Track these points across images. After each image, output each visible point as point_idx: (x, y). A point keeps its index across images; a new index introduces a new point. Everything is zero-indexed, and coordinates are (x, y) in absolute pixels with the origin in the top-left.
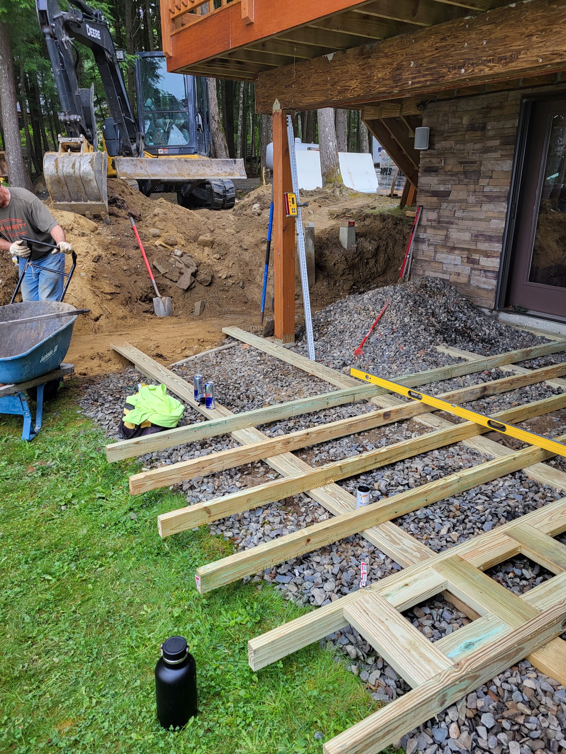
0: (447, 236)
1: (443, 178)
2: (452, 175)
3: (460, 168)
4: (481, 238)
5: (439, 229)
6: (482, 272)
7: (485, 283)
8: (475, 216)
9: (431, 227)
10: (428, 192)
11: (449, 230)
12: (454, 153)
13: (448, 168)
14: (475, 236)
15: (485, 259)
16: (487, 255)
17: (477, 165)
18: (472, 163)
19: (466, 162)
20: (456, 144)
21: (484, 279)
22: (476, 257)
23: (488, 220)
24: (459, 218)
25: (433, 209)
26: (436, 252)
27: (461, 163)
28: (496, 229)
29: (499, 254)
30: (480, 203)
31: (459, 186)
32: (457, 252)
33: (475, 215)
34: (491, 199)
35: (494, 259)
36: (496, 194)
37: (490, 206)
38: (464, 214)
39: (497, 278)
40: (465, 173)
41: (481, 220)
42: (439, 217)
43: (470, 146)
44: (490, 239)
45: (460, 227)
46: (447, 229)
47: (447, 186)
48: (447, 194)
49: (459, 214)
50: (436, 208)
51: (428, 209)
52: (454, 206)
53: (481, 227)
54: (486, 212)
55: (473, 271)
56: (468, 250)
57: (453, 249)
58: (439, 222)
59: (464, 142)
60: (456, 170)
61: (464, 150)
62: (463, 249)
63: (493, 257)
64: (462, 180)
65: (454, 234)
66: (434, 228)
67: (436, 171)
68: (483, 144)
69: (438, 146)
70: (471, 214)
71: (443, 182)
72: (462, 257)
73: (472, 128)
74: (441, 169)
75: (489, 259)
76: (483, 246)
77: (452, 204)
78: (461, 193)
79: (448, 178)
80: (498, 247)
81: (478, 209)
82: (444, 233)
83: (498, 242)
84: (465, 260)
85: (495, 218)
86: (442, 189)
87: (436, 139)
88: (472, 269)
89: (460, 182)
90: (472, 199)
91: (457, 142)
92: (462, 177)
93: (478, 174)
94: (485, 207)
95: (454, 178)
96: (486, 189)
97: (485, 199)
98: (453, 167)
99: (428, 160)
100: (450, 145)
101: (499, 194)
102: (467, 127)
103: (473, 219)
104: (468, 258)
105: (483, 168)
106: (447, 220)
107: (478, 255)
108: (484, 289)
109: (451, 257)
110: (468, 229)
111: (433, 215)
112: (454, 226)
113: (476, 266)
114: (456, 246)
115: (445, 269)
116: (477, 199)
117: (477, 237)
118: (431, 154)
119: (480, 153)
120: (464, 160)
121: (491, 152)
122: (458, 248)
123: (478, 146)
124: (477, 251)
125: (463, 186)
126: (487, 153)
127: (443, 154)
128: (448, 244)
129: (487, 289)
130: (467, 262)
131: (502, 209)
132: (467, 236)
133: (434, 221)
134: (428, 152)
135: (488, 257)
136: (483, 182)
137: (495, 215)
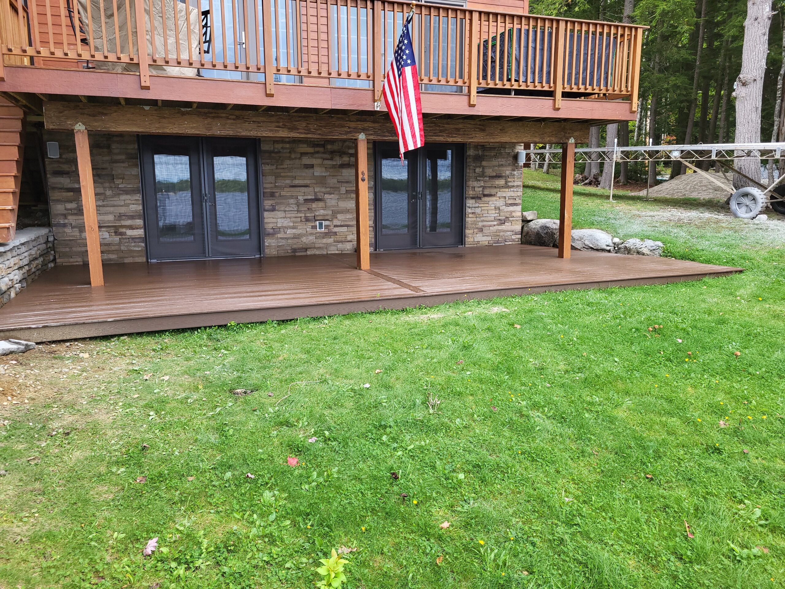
4: (124, 218)
6: (130, 239)
7: (134, 246)
14: (118, 217)
15: (131, 231)
16: (131, 228)
17: (108, 170)
18: (104, 169)
21: (132, 244)
22: (124, 230)
23: (127, 205)
25: (71, 201)
28: (136, 211)
29: (142, 226)
30: (117, 195)
32: (105, 230)
33: (115, 203)
34: (127, 192)
36: (129, 189)
37: (128, 197)
39: (145, 242)
41: (122, 206)
42: (78, 206)
44: (132, 217)
50: (74, 200)
51: (65, 201)
53: (123, 210)
54: (124, 200)
55: (122, 240)
56: (115, 226)
62: (111, 227)
63: (138, 229)
66: (75, 214)
67: (67, 174)
70: (112, 203)
72: (110, 233)
74: (73, 172)
76: (129, 222)
80: (140, 222)
81: (116, 199)
83: (139, 219)
84: (113, 234)
85: (133, 204)
90: (109, 193)
93: (112, 176)
94: (123, 197)
96: (121, 186)
97: (121, 192)
99: (56, 165)
101: (133, 189)
103: (113, 206)
104: (115, 232)
105: (116, 173)
108: (135, 250)
110: (110, 213)
111: (71, 206)
113: (123, 237)
116: (114, 193)
117: (120, 217)
119: (110, 163)
121: (119, 162)
122: (106, 227)
123: (106, 158)
124: (122, 226)
125: (99, 184)
126: (116, 163)
129: (137, 250)
130: (115, 235)
131: (137, 198)
132: (110, 218)
133: (74, 209)
134: (60, 160)
135: (134, 229)
136: (117, 181)
137: (133, 202)
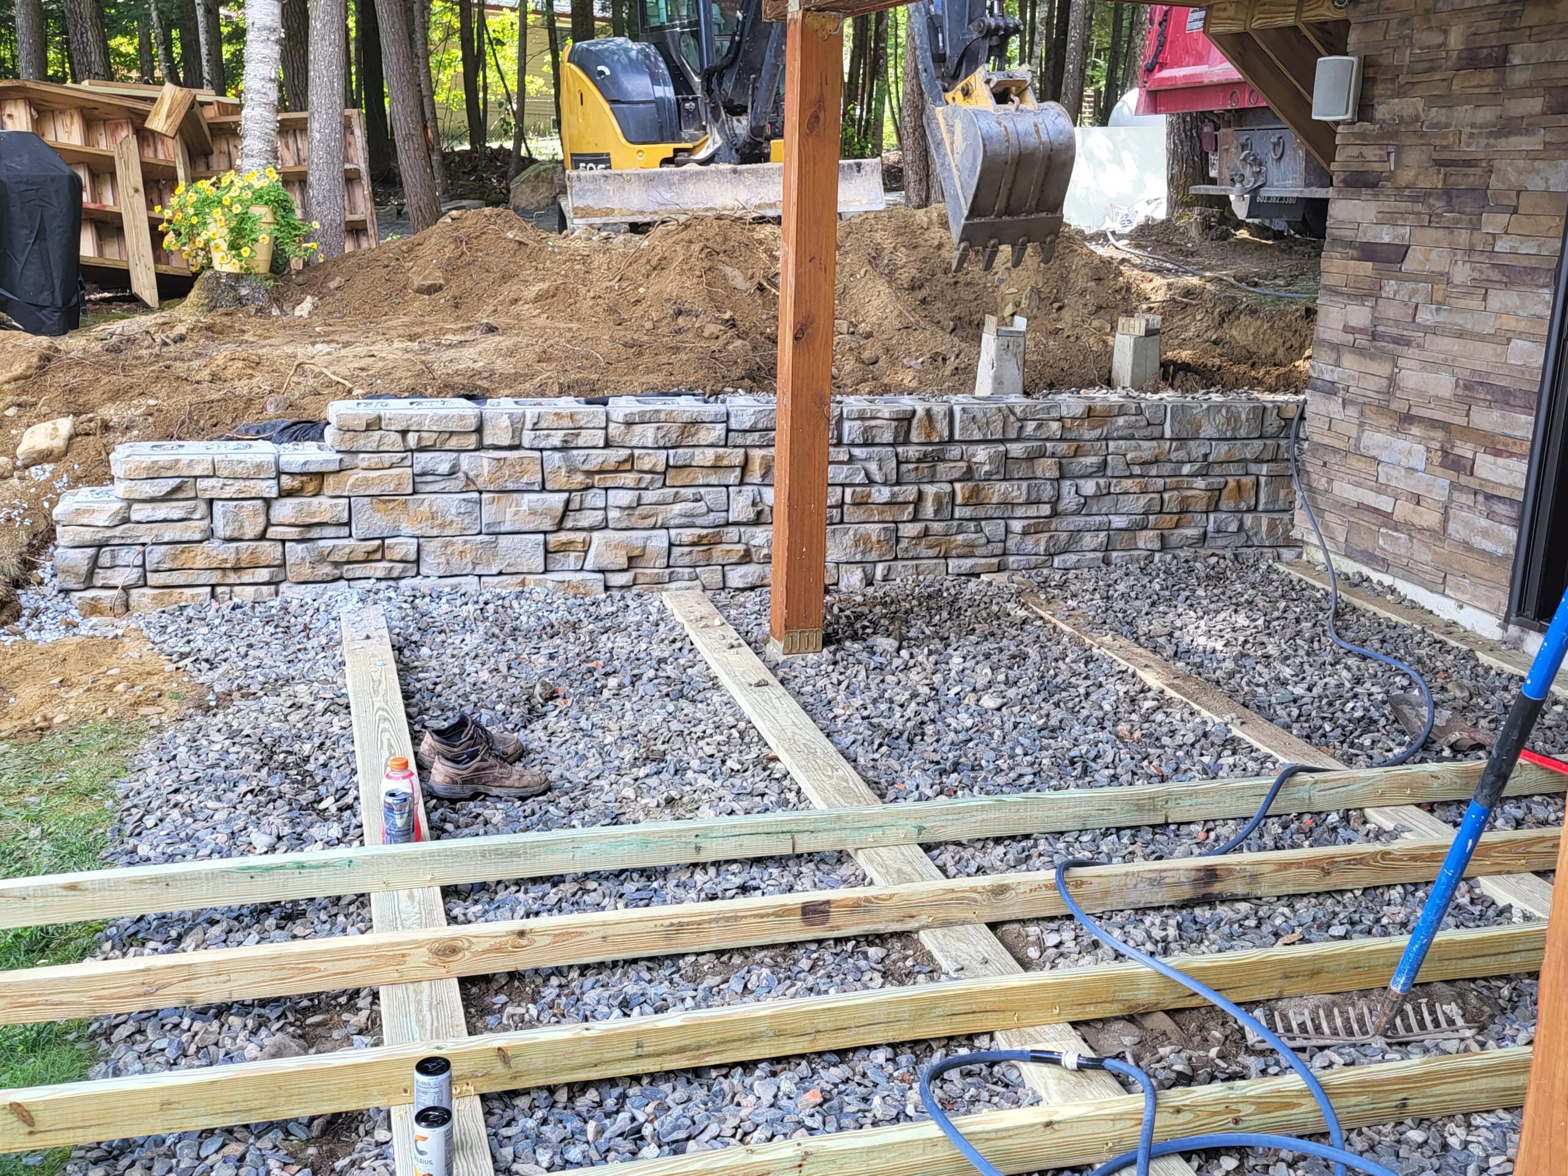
0: (1392, 380)
1: (1390, 205)
2: (1415, 199)
3: (1434, 180)
4: (1481, 394)
5: (1372, 357)
6: (1480, 498)
7: (1485, 534)
8: (1469, 326)
9: (1354, 348)
10: (1350, 244)
11: (1400, 361)
12: (1423, 135)
13: (1406, 176)
14: (1467, 387)
15: (1490, 458)
16: (1495, 446)
17: (1479, 171)
18: (1469, 163)
19: (1452, 163)
20: (1429, 106)
21: (1484, 523)
22: (1464, 450)
23: (1504, 338)
24: (1427, 330)
25: (1360, 296)
26: (1361, 425)
27: (1439, 163)
28: (1521, 370)
29: (1526, 447)
30: (1482, 287)
31: (1429, 230)
32: (1415, 430)
33: (1468, 323)
34: (1513, 275)
35: (1512, 462)
36: (1525, 262)
37: (1510, 299)
38: (1441, 318)
39: (1518, 523)
40: (1448, 193)
41: (1482, 338)
42: (1376, 320)
43: (1464, 114)
44: (1504, 398)
45: (1427, 355)
46: (1394, 359)
47: (1401, 231)
48: (1400, 252)
49: (1425, 316)
50: (1369, 294)
51: (1349, 296)
52: (1415, 292)
53: (1483, 359)
54: (1498, 313)
55: (1456, 494)
56: (1446, 426)
57: (1407, 419)
58: (1374, 336)
59: (1447, 101)
60: (1424, 183)
61: (1447, 125)
62: (1433, 424)
63: (1511, 455)
64: (1440, 215)
65: (1412, 377)
66: (1361, 352)
67: (1373, 185)
68: (1498, 110)
69: (1382, 111)
70: (1458, 319)
71: (1389, 219)
72: (1428, 450)
73: (1471, 61)
74: (1387, 179)
75: (1500, 461)
76: (1486, 419)
77: (1410, 286)
78: (1434, 255)
79: (1403, 206)
80: (1523, 426)
81: (1475, 303)
82: (1384, 369)
83: (1526, 409)
84: (1437, 457)
85: (1520, 335)
86: (1386, 239)
87: (1379, 90)
88: (1454, 486)
89: (1432, 220)
90: (1462, 273)
91: (1431, 102)
92: (1439, 204)
93: (1481, 197)
94: (1499, 299)
95: (1419, 207)
96: (1501, 246)
97: (1495, 275)
98: (1417, 175)
99: (1355, 151)
100: (1412, 111)
101: (1534, 262)
102: (1459, 58)
103: (1461, 334)
104: (1446, 453)
105: (1495, 183)
106: (1394, 331)
107: (1469, 445)
108: (1483, 552)
109: (1402, 444)
110: (1446, 364)
111: (1359, 315)
112: (1411, 352)
113: (1463, 480)
114: (1413, 412)
115: (1382, 479)
116: (1476, 275)
117: (1472, 389)
118: (1363, 136)
119: (1491, 134)
120: (1445, 155)
121: (1518, 132)
122: (1421, 420)
123: (1486, 115)
124: (1468, 432)
125: (1441, 233)
126: (1507, 135)
127: (1395, 134)
128: (1394, 406)
129: (1490, 554)
130: (1442, 465)
131: (1538, 309)
132: (1443, 384)
133: (1361, 331)
134: (1356, 128)
135: (1497, 453)
136: (1493, 222)
137: (1522, 326)
